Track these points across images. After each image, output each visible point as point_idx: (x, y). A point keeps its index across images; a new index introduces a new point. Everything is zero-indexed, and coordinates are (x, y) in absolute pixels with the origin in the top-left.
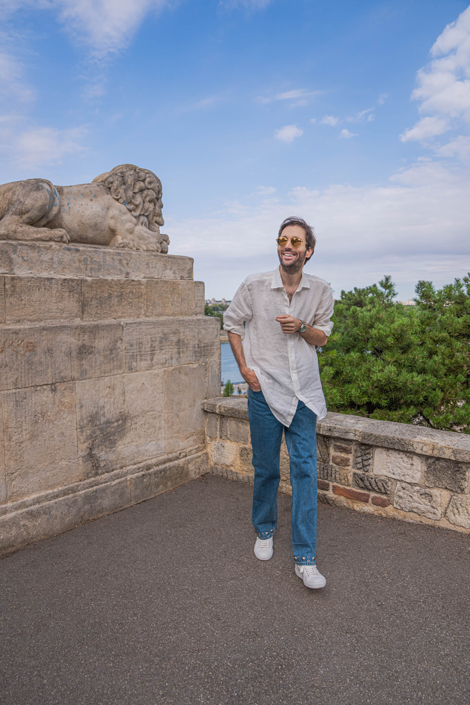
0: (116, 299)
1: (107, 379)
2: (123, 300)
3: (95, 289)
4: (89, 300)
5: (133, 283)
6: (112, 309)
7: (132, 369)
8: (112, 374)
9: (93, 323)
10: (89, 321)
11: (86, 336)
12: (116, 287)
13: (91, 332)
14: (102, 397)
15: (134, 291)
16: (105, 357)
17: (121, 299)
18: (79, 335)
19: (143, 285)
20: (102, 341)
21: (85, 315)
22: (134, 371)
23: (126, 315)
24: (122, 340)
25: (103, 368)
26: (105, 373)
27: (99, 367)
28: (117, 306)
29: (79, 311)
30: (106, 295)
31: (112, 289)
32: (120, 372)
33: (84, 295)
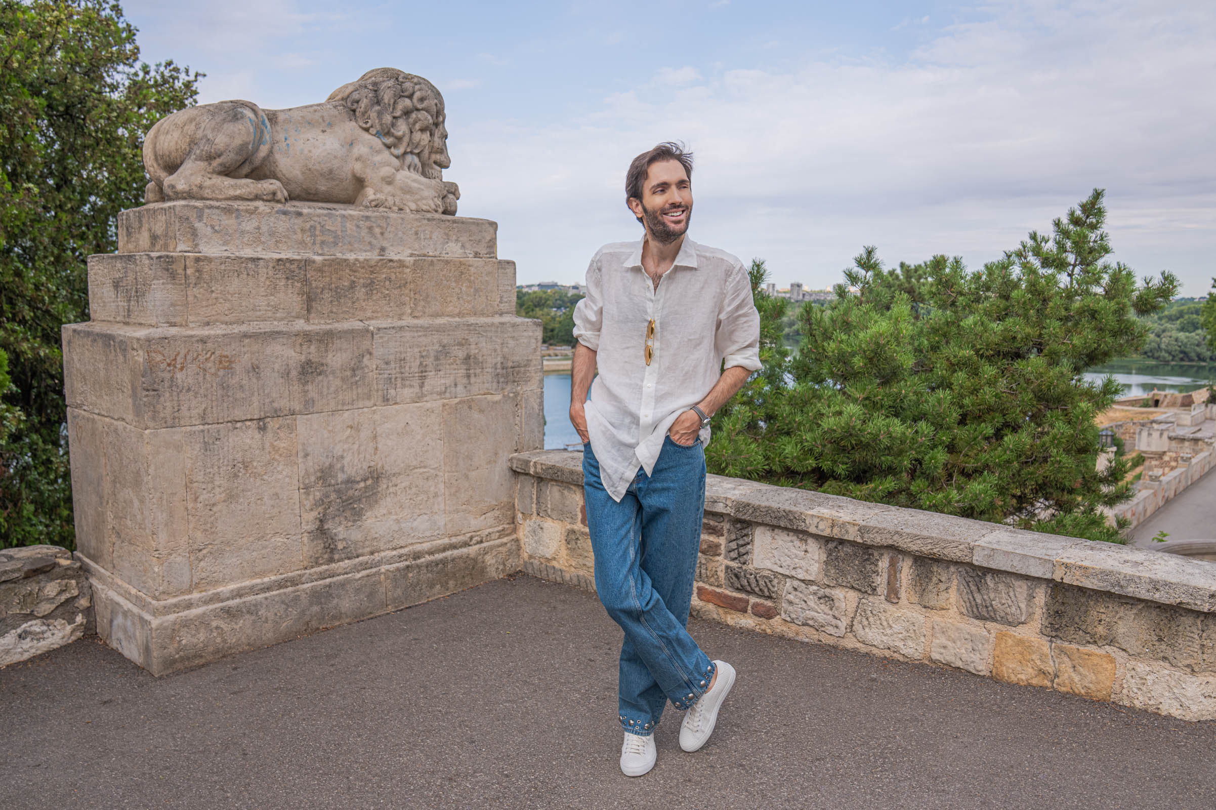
0: (363, 290)
1: (346, 414)
2: (375, 292)
3: (328, 274)
4: (319, 291)
5: (391, 264)
6: (357, 305)
7: (388, 400)
8: (355, 407)
9: (323, 327)
10: (320, 323)
11: (313, 347)
12: (363, 271)
13: (320, 341)
14: (340, 441)
15: (393, 277)
16: (343, 380)
17: (371, 290)
18: (301, 345)
19: (407, 267)
20: (339, 355)
21: (313, 315)
22: (391, 402)
23: (379, 315)
24: (370, 354)
25: (340, 397)
26: (343, 404)
27: (333, 396)
28: (364, 300)
29: (302, 308)
30: (346, 284)
31: (357, 274)
32: (368, 403)
33: (311, 284)
